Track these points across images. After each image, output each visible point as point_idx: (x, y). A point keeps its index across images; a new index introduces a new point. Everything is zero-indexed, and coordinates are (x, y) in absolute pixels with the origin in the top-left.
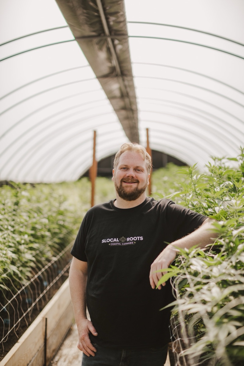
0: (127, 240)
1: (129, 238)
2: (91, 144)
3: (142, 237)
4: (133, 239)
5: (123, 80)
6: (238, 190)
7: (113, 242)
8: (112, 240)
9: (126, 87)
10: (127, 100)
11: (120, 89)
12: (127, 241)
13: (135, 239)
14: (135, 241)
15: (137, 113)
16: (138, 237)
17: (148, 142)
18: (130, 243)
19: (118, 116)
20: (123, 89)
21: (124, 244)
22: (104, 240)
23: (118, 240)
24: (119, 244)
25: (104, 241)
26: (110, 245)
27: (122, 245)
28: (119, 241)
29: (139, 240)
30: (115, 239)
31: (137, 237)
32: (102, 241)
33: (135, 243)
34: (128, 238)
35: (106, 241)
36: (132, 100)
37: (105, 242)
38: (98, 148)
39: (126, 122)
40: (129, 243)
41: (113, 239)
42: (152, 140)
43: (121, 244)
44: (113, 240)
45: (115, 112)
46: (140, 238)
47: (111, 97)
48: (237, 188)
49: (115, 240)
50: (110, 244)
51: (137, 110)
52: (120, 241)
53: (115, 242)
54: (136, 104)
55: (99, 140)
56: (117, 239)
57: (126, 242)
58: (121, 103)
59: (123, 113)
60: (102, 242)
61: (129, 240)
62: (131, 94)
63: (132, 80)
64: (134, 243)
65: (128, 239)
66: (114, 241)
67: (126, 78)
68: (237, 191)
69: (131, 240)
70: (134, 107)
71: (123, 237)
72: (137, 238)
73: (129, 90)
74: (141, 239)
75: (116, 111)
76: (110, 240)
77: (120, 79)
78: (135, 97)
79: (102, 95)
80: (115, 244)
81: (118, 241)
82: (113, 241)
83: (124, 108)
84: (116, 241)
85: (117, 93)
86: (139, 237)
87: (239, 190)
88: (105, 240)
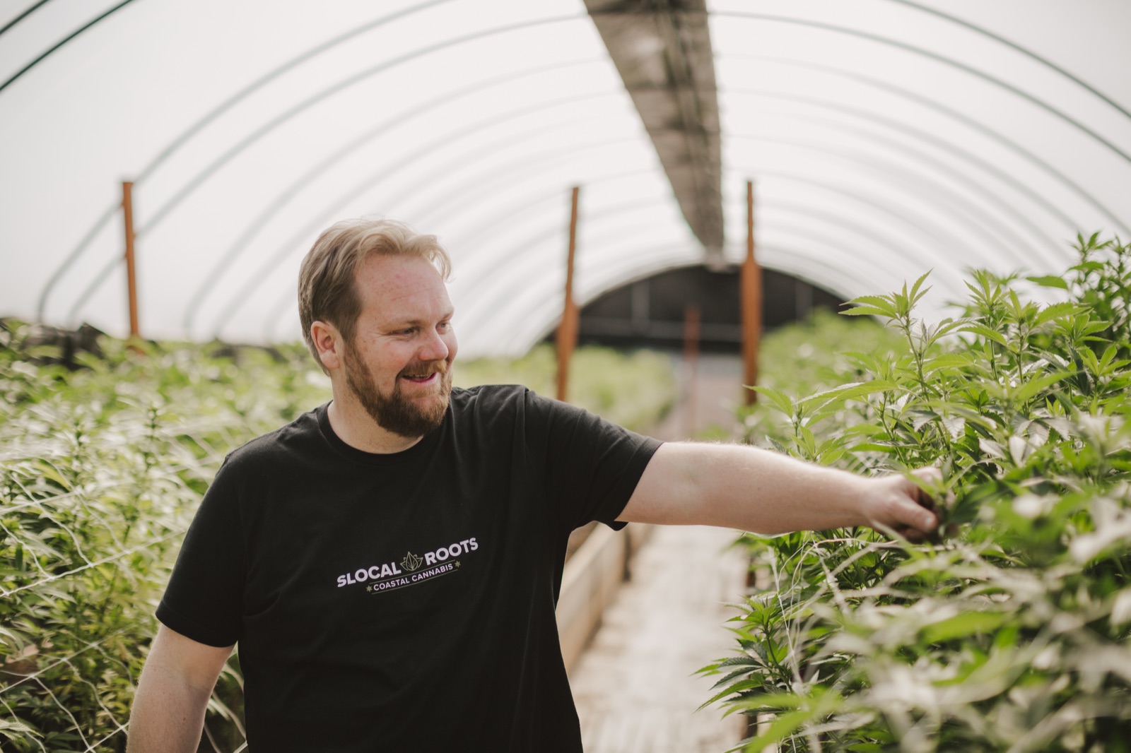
0: (424, 559)
1: (432, 554)
2: (558, 246)
3: (474, 539)
4: (449, 552)
5: (677, 24)
6: (1095, 383)
7: (380, 579)
8: (374, 573)
9: (684, 48)
10: (686, 96)
11: (665, 57)
12: (429, 563)
13: (455, 550)
14: (457, 558)
15: (718, 143)
16: (465, 543)
17: (750, 243)
18: (443, 569)
19: (659, 149)
20: (674, 54)
21: (420, 577)
22: (344, 576)
23: (397, 569)
24: (403, 582)
25: (343, 581)
26: (373, 590)
27: (412, 582)
28: (400, 572)
29: (467, 551)
30: (385, 566)
31: (461, 543)
32: (339, 580)
33: (458, 564)
34: (427, 556)
35: (353, 578)
36: (703, 96)
37: (350, 582)
38: (585, 260)
39: (684, 173)
40: (437, 571)
41: (377, 568)
42: (762, 236)
43: (410, 579)
44: (380, 571)
45: (647, 136)
46: (469, 545)
47: (635, 85)
48: (1090, 379)
49: (386, 570)
50: (372, 586)
51: (717, 131)
52: (404, 572)
53: (387, 576)
54: (715, 110)
55: (586, 232)
56: (393, 564)
57: (424, 567)
58: (665, 107)
59: (674, 139)
60: (339, 586)
61: (435, 561)
62: (700, 75)
63: (703, 25)
64: (453, 565)
65: (430, 558)
66: (383, 576)
67: (684, 17)
68: (1093, 386)
69: (440, 558)
70: (708, 123)
71: (409, 553)
72: (462, 546)
73: (694, 58)
74: (473, 549)
75: (653, 132)
76: (368, 574)
77: (665, 20)
78: (712, 87)
79: (608, 77)
80: (388, 585)
81: (396, 572)
82: (378, 576)
83: (678, 124)
84: (391, 574)
85: (655, 72)
86: (467, 541)
87: (1099, 384)
88: (349, 575)
